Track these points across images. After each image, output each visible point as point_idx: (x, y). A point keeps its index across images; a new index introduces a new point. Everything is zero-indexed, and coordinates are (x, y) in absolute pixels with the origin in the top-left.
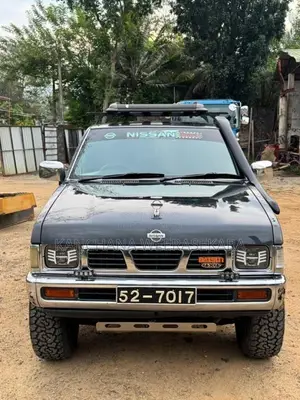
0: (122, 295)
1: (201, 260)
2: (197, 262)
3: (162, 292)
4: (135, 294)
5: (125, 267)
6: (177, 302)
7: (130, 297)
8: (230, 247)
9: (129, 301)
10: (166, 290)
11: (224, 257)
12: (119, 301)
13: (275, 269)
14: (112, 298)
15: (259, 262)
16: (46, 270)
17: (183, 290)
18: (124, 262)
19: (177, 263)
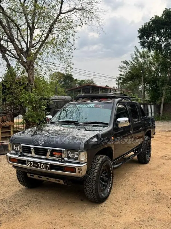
0: (28, 163)
1: (54, 153)
2: (53, 154)
3: (40, 164)
4: (32, 164)
5: (31, 153)
6: (44, 168)
7: (31, 164)
8: (64, 149)
9: (30, 166)
10: (41, 163)
11: (62, 153)
12: (27, 166)
13: (80, 160)
14: (25, 164)
15: (75, 157)
16: (12, 152)
17: (46, 164)
18: (31, 151)
19: (47, 153)
